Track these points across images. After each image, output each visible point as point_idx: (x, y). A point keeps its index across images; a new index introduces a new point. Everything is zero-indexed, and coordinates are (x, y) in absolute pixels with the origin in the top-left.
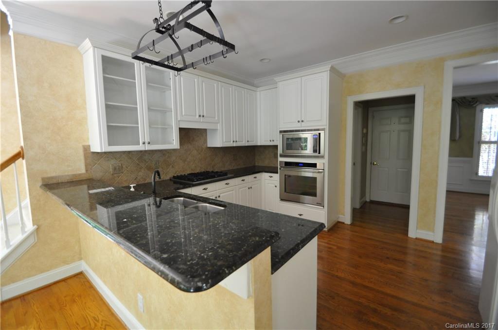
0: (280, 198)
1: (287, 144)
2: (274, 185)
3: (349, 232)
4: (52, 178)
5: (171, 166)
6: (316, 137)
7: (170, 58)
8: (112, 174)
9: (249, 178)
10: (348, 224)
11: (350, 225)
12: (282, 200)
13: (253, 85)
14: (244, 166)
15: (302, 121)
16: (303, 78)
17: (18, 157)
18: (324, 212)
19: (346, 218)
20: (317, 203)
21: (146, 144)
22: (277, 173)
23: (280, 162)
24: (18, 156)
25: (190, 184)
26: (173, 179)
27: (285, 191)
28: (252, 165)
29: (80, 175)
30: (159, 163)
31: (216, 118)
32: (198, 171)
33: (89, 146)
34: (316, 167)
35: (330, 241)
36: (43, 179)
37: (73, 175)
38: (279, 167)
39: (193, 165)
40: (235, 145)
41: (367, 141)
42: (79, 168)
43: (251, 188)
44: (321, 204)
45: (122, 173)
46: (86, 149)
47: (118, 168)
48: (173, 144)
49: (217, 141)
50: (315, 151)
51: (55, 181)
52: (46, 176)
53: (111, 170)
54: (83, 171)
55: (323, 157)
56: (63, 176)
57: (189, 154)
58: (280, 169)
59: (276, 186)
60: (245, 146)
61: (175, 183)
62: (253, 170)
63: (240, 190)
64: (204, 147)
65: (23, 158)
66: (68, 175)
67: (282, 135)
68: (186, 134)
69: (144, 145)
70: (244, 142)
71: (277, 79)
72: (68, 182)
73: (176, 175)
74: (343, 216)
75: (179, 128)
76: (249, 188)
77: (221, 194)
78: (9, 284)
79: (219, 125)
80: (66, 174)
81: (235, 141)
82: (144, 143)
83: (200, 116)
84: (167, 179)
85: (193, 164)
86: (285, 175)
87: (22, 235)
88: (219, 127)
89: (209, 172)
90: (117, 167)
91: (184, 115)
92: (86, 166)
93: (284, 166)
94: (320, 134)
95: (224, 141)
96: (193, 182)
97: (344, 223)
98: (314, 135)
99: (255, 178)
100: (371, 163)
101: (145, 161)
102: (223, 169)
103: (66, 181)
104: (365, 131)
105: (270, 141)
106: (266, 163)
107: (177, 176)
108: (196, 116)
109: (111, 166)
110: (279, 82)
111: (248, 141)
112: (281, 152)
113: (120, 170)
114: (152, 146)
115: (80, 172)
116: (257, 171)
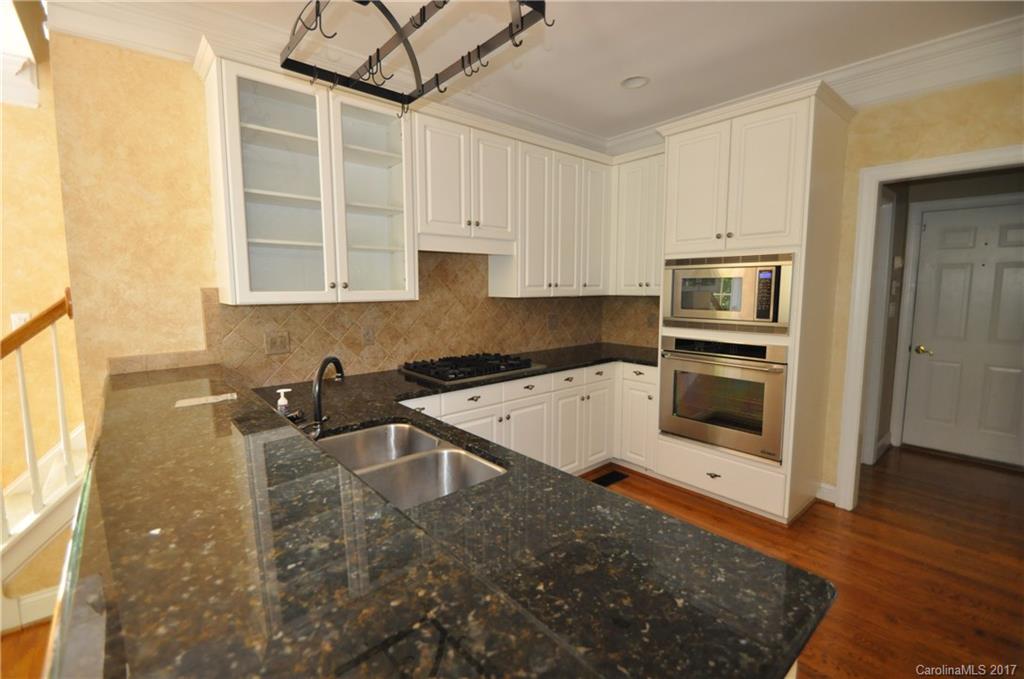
0: (660, 428)
1: (683, 293)
2: (645, 395)
3: (847, 533)
4: (131, 360)
5: (402, 340)
6: (768, 275)
7: (374, 60)
8: (268, 356)
9: (584, 375)
10: (845, 510)
11: (851, 512)
12: (664, 432)
13: (602, 150)
14: (573, 344)
15: (729, 235)
16: (734, 120)
17: (60, 312)
18: (783, 476)
19: (842, 492)
20: (763, 452)
21: (340, 288)
22: (655, 364)
23: (663, 337)
24: (61, 309)
25: (440, 386)
26: (404, 370)
27: (675, 411)
28: (594, 341)
29: (195, 354)
30: (374, 333)
31: (509, 229)
32: (463, 352)
33: (217, 290)
34: (764, 358)
35: (796, 556)
36: (112, 362)
37: (180, 355)
38: (660, 351)
39: (454, 340)
40: (552, 293)
41: (900, 289)
42: (192, 339)
43: (588, 398)
44: (773, 454)
45: (290, 352)
46: (210, 297)
47: (281, 342)
48: (404, 288)
49: (511, 283)
50: (762, 313)
51: (138, 368)
52: (118, 355)
53: (265, 345)
54: (202, 347)
55: (784, 330)
56: (156, 356)
57: (446, 313)
58: (663, 356)
59: (650, 398)
60: (578, 297)
61: (408, 378)
62: (595, 355)
63: (560, 403)
64: (481, 296)
65: (70, 315)
66: (168, 355)
67: (671, 271)
68: (436, 266)
69: (333, 290)
70: (575, 287)
71: (663, 129)
72: (167, 370)
73: (411, 362)
74: (832, 488)
75: (420, 252)
76: (583, 399)
77: (512, 410)
78: (38, 589)
79: (515, 244)
80: (165, 351)
81: (553, 283)
82: (334, 286)
83: (469, 223)
84: (391, 369)
85: (452, 337)
86: (676, 372)
87: (68, 484)
88: (515, 249)
89: (489, 355)
90: (279, 340)
91: (432, 221)
92: (208, 335)
93: (673, 348)
94: (778, 268)
95: (527, 284)
96: (445, 380)
97: (832, 506)
98: (761, 272)
99: (599, 373)
100: (910, 348)
101: (343, 326)
102: (523, 350)
103: (164, 368)
104: (898, 263)
105: (640, 286)
106: (628, 338)
107: (415, 363)
108: (460, 223)
109: (264, 336)
110: (669, 136)
111: (585, 285)
112: (669, 315)
113: (285, 347)
114: (354, 292)
115: (194, 349)
116: (603, 357)
